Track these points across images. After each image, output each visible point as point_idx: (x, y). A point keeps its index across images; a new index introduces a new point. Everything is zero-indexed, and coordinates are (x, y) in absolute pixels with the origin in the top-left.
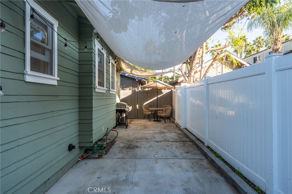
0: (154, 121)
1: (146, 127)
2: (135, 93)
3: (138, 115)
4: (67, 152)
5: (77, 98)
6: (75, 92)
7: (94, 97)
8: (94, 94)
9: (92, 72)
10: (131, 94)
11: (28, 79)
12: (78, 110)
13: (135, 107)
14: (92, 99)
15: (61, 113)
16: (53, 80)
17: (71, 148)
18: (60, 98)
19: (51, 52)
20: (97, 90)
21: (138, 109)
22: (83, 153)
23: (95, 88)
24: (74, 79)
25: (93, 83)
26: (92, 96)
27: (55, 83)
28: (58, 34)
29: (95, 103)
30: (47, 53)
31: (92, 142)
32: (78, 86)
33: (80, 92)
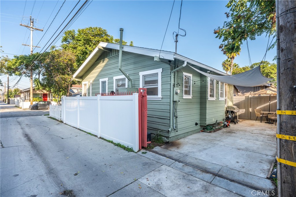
0: (265, 123)
1: (252, 125)
2: (248, 98)
3: (251, 117)
4: (195, 126)
5: (200, 103)
6: (199, 100)
7: (207, 103)
8: (207, 101)
9: (206, 91)
10: (244, 99)
11: (184, 98)
12: (199, 114)
13: (248, 110)
14: (206, 104)
15: (193, 109)
16: (190, 97)
17: (196, 124)
18: (193, 103)
19: (190, 86)
20: (209, 100)
21: (251, 112)
22: (202, 129)
23: (208, 99)
24: (198, 95)
25: (207, 96)
26: (206, 102)
27: (191, 98)
28: (192, 81)
29: (207, 106)
30: (188, 87)
31: (206, 124)
32: (200, 92)
33: (200, 101)
